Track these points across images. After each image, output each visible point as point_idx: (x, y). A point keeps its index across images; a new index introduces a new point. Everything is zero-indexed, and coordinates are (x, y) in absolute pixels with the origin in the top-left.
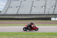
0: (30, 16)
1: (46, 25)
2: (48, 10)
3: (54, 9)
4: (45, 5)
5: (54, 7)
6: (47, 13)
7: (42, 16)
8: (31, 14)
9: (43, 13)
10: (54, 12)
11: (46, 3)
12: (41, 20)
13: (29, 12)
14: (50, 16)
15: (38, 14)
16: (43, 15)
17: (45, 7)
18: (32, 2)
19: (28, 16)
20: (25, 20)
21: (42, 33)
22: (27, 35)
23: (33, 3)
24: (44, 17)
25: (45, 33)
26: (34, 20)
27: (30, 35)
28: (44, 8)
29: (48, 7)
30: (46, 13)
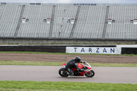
0: (15, 42)
1: (53, 63)
2: (59, 27)
3: (74, 25)
4: (53, 15)
5: (72, 23)
6: (57, 36)
7: (45, 42)
8: (19, 36)
9: (47, 36)
10: (72, 33)
11: (53, 12)
12: (41, 51)
13: (13, 32)
14: (64, 42)
15: (36, 36)
16: (47, 39)
17: (52, 20)
18: (20, 9)
19: (11, 42)
20: (4, 51)
21: (43, 83)
22: (7, 88)
23: (22, 10)
24: (49, 44)
25: (50, 84)
26: (24, 51)
27: (15, 88)
28: (48, 22)
29: (58, 20)
30: (53, 36)
